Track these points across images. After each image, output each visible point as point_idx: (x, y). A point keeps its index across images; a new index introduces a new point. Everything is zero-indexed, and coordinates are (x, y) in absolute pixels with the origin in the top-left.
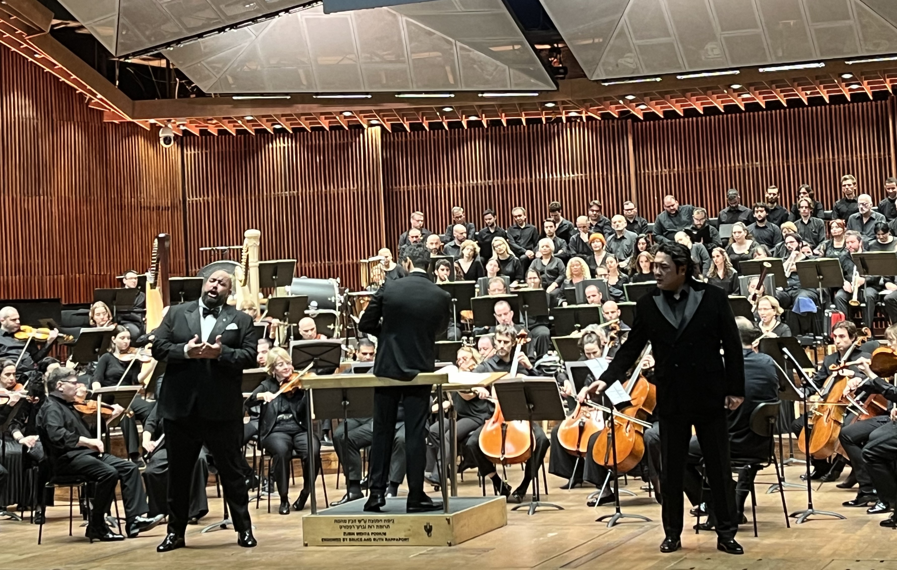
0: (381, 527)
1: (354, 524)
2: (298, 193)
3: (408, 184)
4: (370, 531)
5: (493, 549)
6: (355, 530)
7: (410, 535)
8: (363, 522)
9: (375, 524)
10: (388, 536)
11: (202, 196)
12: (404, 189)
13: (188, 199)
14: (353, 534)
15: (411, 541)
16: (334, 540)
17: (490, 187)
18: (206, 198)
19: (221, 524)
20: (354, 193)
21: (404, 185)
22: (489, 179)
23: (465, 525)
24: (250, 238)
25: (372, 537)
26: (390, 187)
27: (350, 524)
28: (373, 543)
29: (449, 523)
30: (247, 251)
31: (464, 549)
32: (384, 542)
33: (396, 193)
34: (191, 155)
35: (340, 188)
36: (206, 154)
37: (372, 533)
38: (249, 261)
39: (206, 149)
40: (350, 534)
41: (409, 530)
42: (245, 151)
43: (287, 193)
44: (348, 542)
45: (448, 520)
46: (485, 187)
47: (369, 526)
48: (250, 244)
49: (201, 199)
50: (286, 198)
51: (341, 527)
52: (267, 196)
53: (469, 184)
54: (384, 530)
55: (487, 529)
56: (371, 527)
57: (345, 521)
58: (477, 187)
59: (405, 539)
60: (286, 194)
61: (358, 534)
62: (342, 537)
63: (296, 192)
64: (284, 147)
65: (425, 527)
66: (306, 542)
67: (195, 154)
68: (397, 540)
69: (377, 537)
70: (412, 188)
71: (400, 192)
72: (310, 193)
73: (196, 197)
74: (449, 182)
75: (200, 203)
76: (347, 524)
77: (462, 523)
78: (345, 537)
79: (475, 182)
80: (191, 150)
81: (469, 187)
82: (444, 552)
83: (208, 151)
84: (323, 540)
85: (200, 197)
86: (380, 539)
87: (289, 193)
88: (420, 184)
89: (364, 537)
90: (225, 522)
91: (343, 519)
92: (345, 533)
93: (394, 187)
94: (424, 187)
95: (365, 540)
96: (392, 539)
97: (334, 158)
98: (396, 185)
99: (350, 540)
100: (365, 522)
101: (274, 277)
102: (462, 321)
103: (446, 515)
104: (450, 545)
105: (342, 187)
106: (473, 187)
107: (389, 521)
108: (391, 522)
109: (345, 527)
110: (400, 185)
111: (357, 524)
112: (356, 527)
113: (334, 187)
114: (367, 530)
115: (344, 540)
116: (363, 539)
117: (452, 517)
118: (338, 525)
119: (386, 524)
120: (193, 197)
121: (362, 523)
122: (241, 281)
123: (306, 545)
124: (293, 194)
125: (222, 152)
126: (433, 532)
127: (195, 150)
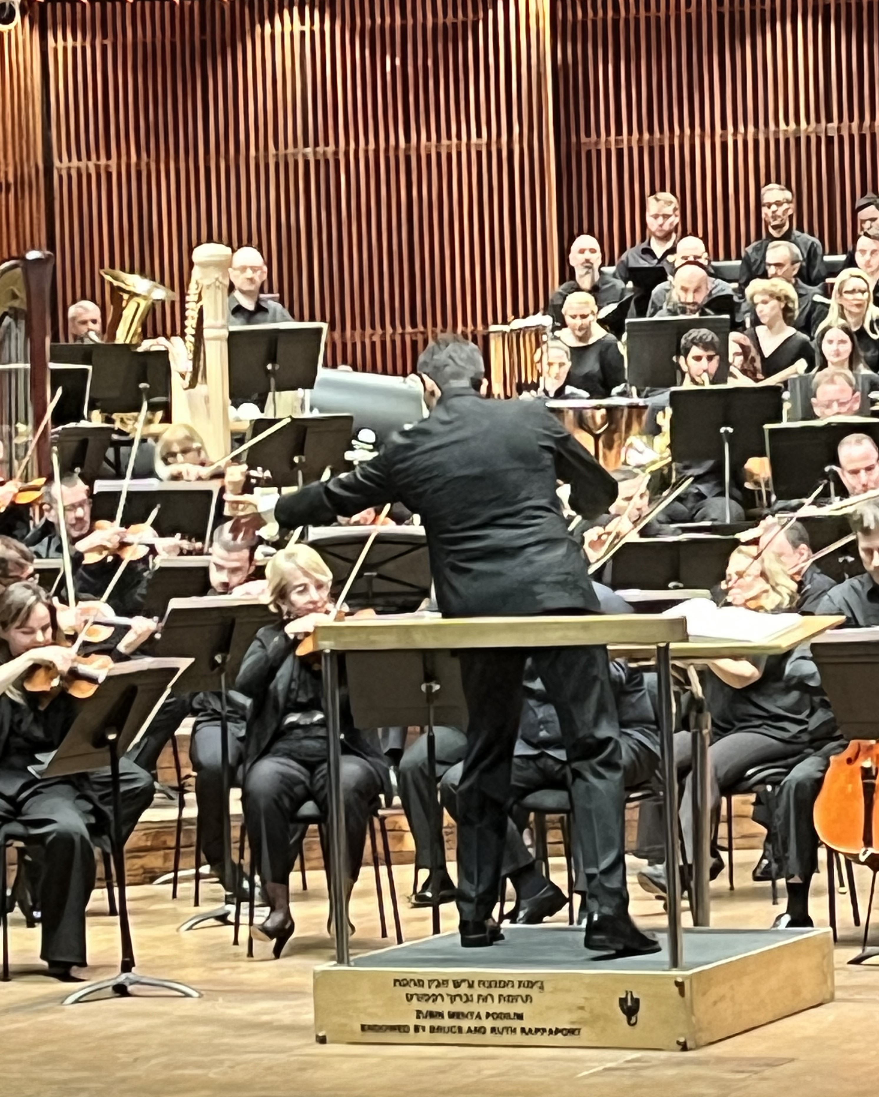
0: (511, 999)
1: (442, 990)
2: (336, 153)
3: (619, 132)
4: (483, 1008)
5: (792, 1060)
6: (445, 1006)
7: (583, 1022)
8: (464, 985)
9: (496, 992)
10: (526, 1024)
11: (94, 156)
12: (607, 142)
13: (56, 162)
14: (441, 1015)
15: (586, 1036)
16: (393, 1028)
17: (830, 140)
18: (103, 161)
19: (113, 983)
20: (479, 154)
21: (608, 133)
22: (829, 119)
23: (722, 998)
24: (205, 265)
25: (488, 1024)
26: (574, 139)
27: (434, 990)
28: (489, 1038)
29: (682, 993)
30: (200, 298)
31: (720, 1061)
32: (519, 1038)
33: (589, 153)
34: (65, 49)
35: (444, 141)
36: (104, 48)
37: (488, 1015)
38: (205, 324)
39: (105, 36)
40: (432, 1015)
41: (582, 1008)
42: (203, 43)
43: (309, 150)
44: (425, 1036)
45: (680, 985)
46: (819, 139)
47: (479, 996)
48: (206, 282)
49: (91, 165)
50: (307, 163)
51: (409, 998)
52: (257, 158)
53: (776, 133)
54: (518, 1007)
55: (780, 1011)
56: (485, 1000)
57: (419, 983)
58: (798, 140)
59: (571, 1032)
60: (305, 155)
61: (452, 1015)
62: (412, 1021)
63: (331, 148)
64: (303, 34)
65: (623, 1001)
66: (321, 1034)
67: (74, 49)
68: (551, 1032)
69: (500, 1024)
70: (629, 141)
71: (599, 152)
72: (366, 151)
73: (79, 159)
74: (724, 127)
75: (89, 176)
76: (425, 990)
77: (714, 993)
78: (421, 1022)
79: (793, 125)
80: (65, 39)
81: (777, 141)
82: (667, 1063)
83: (108, 42)
84: (363, 1028)
85: (89, 158)
86: (507, 1029)
87: (315, 153)
88: (651, 131)
89: (465, 1024)
90: (122, 978)
91: (416, 978)
92: (419, 1012)
93: (583, 139)
94: (661, 140)
95: (469, 1030)
96: (537, 1030)
97: (430, 63)
98: (588, 134)
99: (432, 1030)
100: (471, 986)
101: (269, 367)
102: (748, 485)
103: (674, 972)
104: (684, 1047)
105: (449, 137)
106: (787, 141)
107: (531, 984)
108: (535, 988)
109: (420, 998)
110: (598, 135)
111: (451, 990)
112: (447, 999)
113: (429, 139)
114: (475, 1007)
115: (417, 1029)
116: (465, 1029)
117: (691, 977)
118: (403, 991)
119: (523, 992)
120: (70, 160)
121: (464, 989)
122: (183, 376)
123: (322, 1040)
124: (325, 153)
125: (145, 44)
126: (640, 1013)
127: (75, 39)
